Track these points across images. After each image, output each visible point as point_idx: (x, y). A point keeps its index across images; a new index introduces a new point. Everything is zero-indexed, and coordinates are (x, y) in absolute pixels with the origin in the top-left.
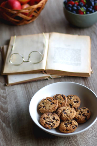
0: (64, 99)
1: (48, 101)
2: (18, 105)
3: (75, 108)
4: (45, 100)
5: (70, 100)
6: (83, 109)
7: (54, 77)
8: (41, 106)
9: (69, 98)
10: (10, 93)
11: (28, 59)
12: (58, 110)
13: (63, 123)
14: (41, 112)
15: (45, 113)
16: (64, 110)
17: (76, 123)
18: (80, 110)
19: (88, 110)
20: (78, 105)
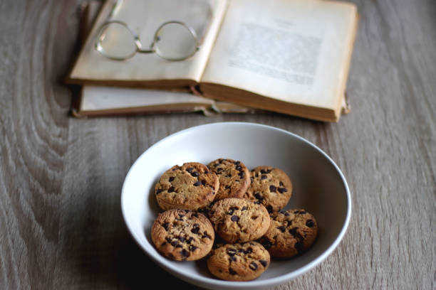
0: (239, 174)
1: (189, 174)
2: (96, 178)
3: (270, 209)
4: (179, 171)
5: (258, 183)
6: (295, 213)
7: (225, 110)
8: (162, 185)
9: (257, 175)
10: (79, 140)
11: (153, 45)
12: (215, 206)
13: (225, 249)
14: (161, 205)
15: (170, 208)
16: (234, 208)
17: (265, 255)
18: (286, 215)
19: (311, 220)
20: (284, 201)
